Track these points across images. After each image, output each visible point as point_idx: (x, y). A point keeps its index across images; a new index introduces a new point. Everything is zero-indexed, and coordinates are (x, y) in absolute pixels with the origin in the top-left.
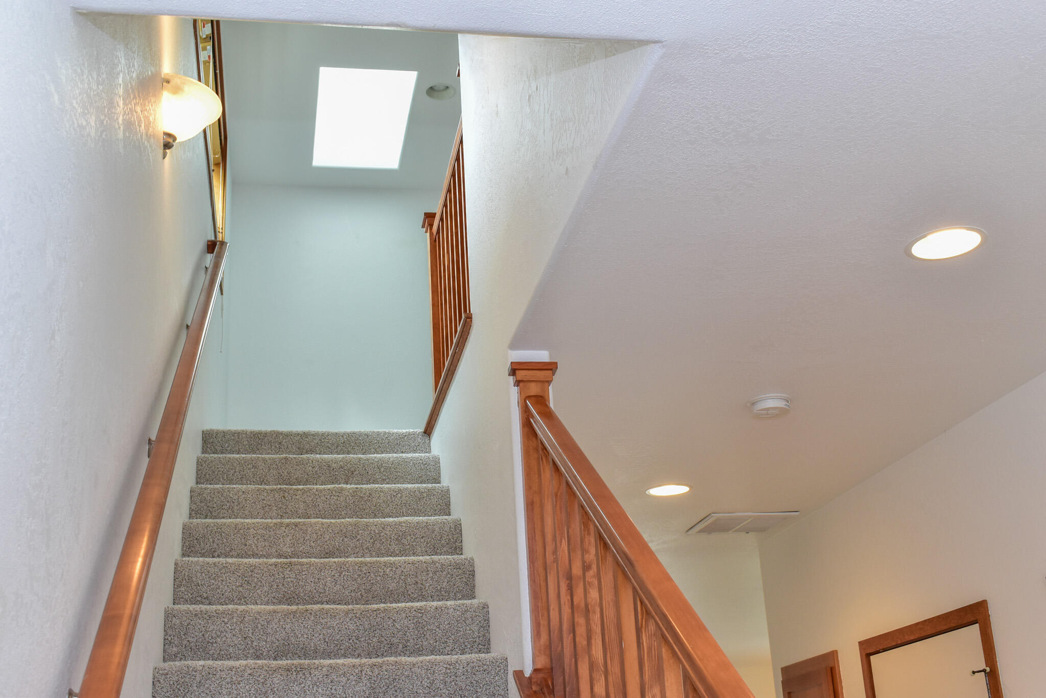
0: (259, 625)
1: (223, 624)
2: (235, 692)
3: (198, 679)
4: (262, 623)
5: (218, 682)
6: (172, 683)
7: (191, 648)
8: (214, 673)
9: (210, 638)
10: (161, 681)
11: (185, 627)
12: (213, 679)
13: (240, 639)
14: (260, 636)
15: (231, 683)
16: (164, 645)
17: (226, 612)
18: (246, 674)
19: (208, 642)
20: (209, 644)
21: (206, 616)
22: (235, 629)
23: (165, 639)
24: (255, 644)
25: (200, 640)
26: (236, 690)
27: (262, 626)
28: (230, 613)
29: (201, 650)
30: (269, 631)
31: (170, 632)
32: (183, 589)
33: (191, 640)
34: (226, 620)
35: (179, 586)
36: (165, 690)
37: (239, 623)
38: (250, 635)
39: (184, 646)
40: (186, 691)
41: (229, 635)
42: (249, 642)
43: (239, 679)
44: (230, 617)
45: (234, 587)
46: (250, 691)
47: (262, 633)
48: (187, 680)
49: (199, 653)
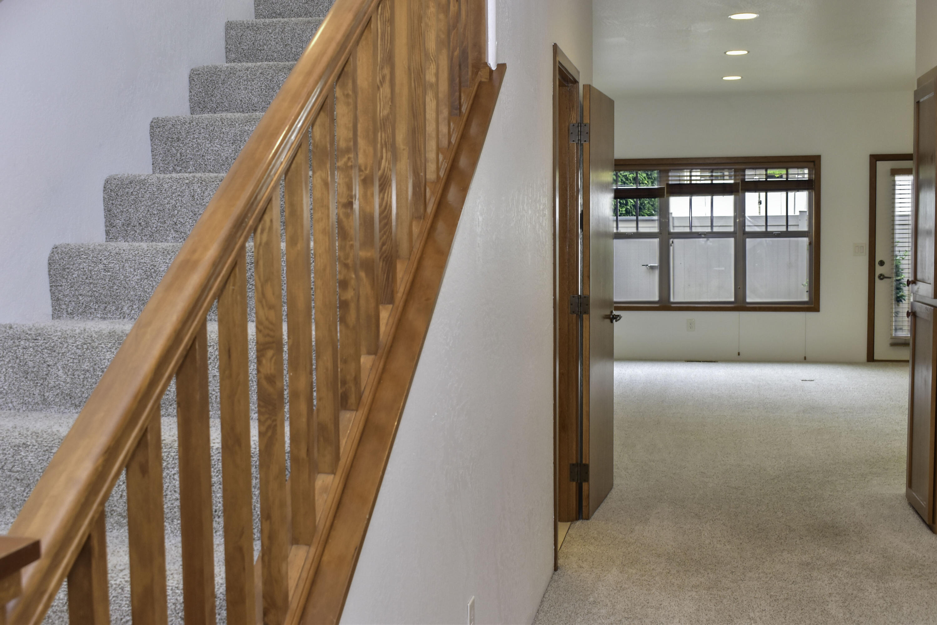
0: (296, 34)
1: (268, 34)
2: (250, 88)
3: (222, 77)
4: (298, 32)
5: (237, 80)
6: (203, 80)
7: (245, 55)
8: (235, 73)
9: (259, 46)
10: (195, 79)
11: (239, 37)
12: (233, 77)
13: (282, 46)
14: (297, 43)
15: (247, 80)
16: (226, 53)
17: (271, 24)
18: (258, 73)
19: (257, 49)
20: (258, 51)
21: (255, 28)
22: (277, 38)
23: (226, 48)
24: (294, 50)
25: (251, 47)
26: (251, 86)
27: (299, 35)
28: (274, 24)
29: (253, 56)
30: (304, 38)
31: (229, 42)
32: (262, 7)
33: (245, 48)
34: (270, 31)
35: (258, 5)
36: (198, 87)
37: (280, 33)
38: (290, 43)
39: (239, 53)
40: (214, 87)
41: (273, 43)
42: (289, 49)
43: (253, 77)
44: (274, 28)
45: (301, 4)
46: (261, 86)
47: (298, 41)
48: (214, 78)
49: (251, 59)
